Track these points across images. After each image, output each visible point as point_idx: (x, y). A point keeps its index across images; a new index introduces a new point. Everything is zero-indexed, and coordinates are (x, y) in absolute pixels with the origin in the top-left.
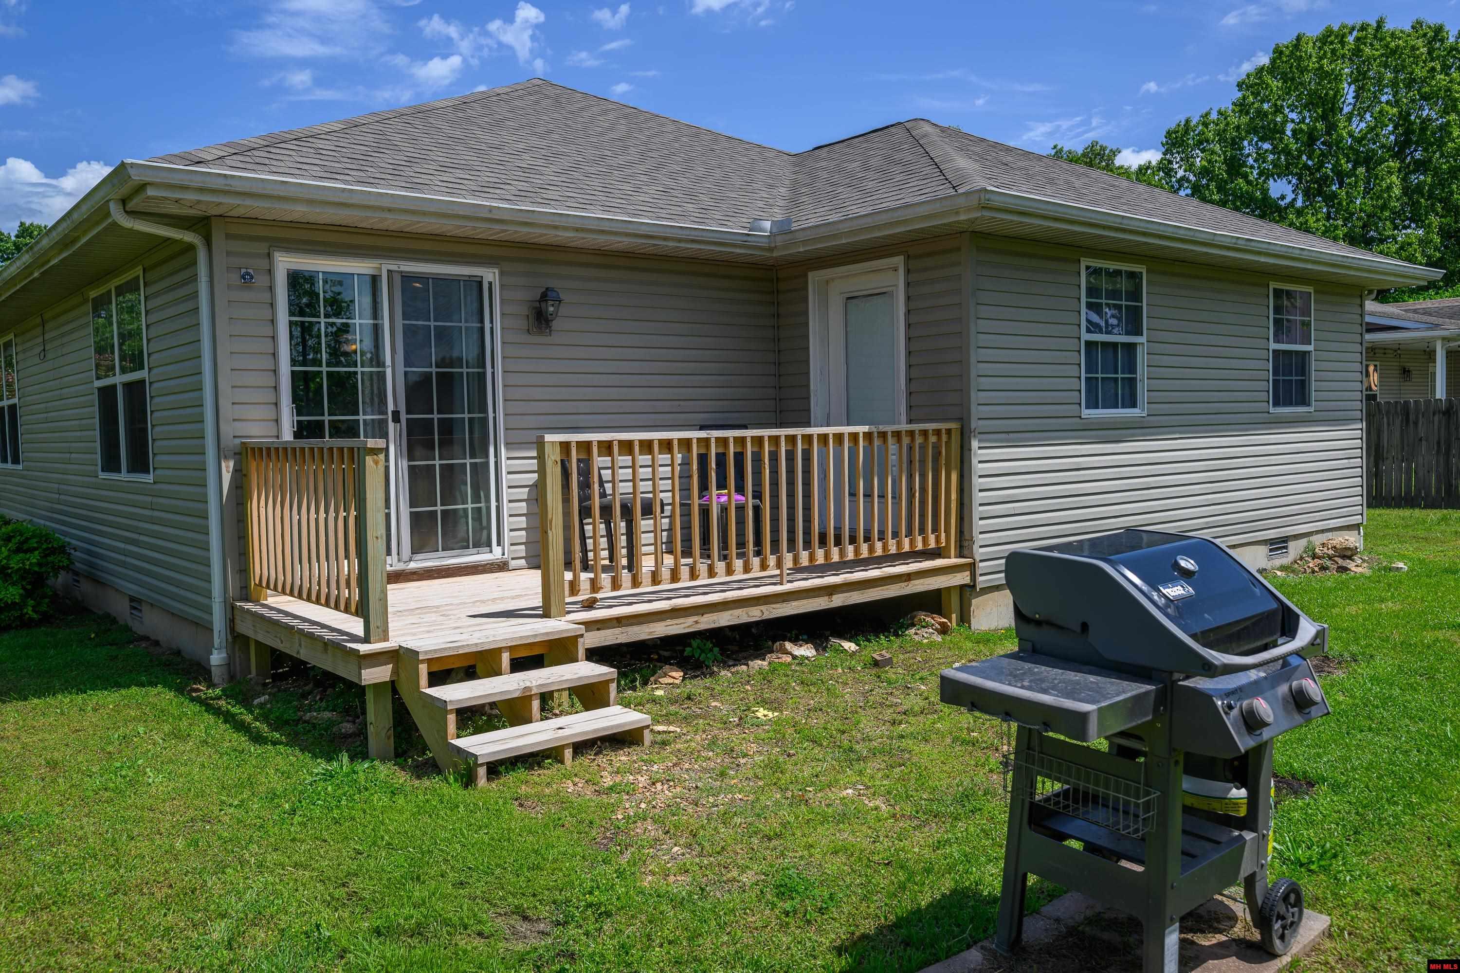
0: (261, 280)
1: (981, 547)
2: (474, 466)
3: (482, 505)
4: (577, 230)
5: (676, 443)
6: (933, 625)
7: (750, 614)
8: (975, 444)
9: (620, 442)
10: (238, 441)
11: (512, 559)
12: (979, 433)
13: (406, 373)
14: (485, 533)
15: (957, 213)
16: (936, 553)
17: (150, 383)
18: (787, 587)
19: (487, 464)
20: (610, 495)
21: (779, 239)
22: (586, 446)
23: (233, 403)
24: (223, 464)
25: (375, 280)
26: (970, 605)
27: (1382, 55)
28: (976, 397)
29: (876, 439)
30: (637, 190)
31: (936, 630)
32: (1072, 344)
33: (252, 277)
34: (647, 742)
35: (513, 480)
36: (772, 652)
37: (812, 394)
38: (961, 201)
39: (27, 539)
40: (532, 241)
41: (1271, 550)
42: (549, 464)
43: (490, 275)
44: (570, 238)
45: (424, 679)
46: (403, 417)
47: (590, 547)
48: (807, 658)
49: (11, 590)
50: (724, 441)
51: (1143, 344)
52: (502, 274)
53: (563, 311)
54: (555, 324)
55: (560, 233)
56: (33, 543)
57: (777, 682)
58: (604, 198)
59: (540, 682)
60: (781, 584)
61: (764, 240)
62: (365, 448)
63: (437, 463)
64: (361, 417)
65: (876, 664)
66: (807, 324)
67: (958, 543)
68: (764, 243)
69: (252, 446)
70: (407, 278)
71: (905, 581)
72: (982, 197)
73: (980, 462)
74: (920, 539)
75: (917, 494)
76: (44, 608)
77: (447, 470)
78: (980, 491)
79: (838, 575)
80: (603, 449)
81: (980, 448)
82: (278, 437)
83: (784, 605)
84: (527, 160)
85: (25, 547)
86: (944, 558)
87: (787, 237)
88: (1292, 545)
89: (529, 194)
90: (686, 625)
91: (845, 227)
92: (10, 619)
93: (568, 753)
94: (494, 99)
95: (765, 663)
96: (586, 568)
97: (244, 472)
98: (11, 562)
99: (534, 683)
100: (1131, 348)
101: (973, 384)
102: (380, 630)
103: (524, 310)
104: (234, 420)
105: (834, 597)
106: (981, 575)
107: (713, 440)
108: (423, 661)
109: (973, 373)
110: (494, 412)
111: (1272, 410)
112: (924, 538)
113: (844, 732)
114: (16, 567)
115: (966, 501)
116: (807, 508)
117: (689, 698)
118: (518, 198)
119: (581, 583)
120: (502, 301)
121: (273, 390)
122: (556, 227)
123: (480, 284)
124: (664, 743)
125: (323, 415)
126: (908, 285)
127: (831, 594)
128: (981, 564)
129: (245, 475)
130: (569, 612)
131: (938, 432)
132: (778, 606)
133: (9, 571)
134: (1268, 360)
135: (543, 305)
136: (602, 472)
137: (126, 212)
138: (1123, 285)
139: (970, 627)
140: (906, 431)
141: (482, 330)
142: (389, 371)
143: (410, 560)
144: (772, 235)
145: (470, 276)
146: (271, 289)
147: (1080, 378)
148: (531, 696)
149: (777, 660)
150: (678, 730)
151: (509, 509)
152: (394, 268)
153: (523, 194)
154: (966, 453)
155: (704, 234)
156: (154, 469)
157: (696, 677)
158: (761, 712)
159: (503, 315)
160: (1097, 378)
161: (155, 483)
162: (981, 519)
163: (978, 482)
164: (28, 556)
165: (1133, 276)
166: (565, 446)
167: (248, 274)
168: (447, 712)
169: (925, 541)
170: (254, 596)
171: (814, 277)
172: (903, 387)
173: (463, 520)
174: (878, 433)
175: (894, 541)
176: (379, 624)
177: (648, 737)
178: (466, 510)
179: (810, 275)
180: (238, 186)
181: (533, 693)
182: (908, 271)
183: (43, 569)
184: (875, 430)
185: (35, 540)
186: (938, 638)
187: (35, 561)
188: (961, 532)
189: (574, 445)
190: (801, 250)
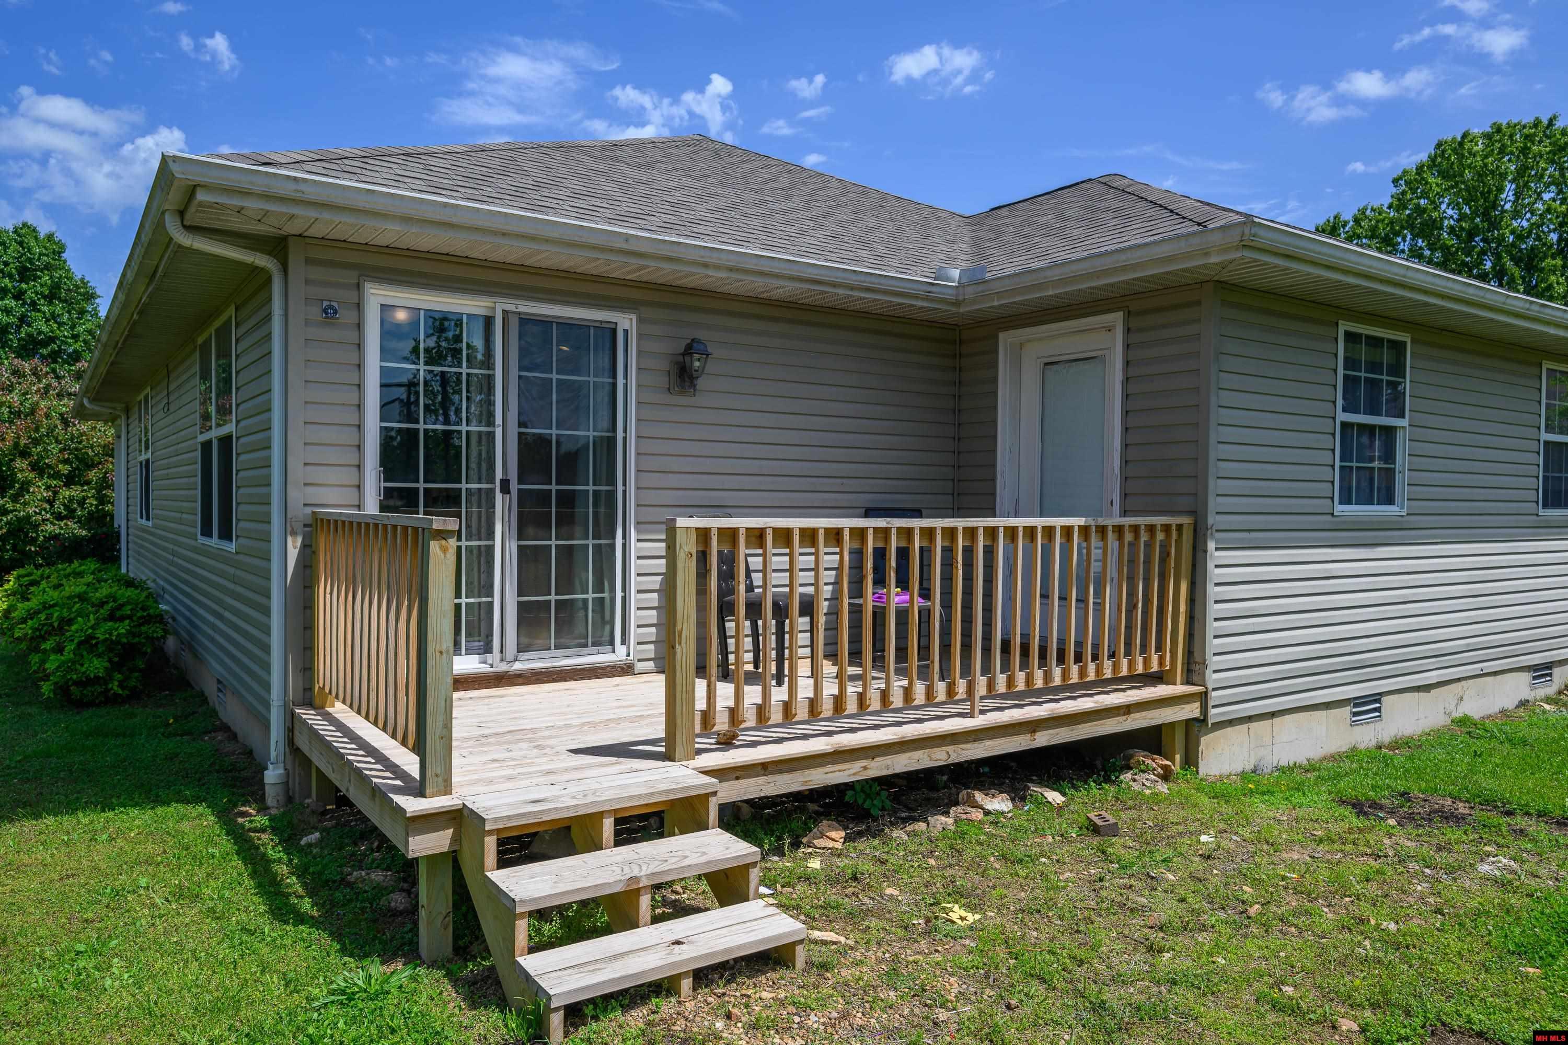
0: (346, 316)
1: (1215, 672)
2: (597, 548)
3: (606, 595)
4: (731, 269)
5: (846, 533)
6: (1154, 769)
7: (934, 757)
8: (1211, 545)
9: (775, 530)
10: (309, 510)
11: (639, 660)
12: (1217, 531)
13: (520, 434)
14: (608, 628)
15: (1207, 254)
16: (1157, 678)
17: (238, 438)
18: (979, 721)
19: (613, 547)
20: (758, 587)
21: (970, 290)
22: (730, 535)
23: (305, 464)
24: (290, 540)
25: (488, 321)
26: (1198, 745)
27: (1550, 152)
28: (1216, 486)
29: (1093, 534)
30: (803, 233)
31: (1158, 775)
32: (1327, 425)
33: (336, 312)
34: (800, 963)
35: (642, 566)
36: (957, 804)
37: (999, 476)
38: (1217, 238)
39: (121, 606)
40: (678, 283)
41: (1535, 678)
42: (681, 556)
43: (626, 322)
44: (721, 279)
45: (491, 857)
46: (514, 487)
47: (731, 648)
48: (1002, 813)
49: (96, 662)
50: (907, 533)
51: (1404, 428)
52: (640, 321)
53: (710, 367)
54: (701, 383)
55: (711, 272)
56: (127, 610)
57: (968, 854)
58: (765, 238)
59: (653, 868)
60: (971, 715)
61: (950, 291)
62: (430, 530)
63: (553, 543)
64: (464, 486)
65: (1095, 830)
66: (995, 394)
67: (1186, 666)
68: (949, 295)
69: (322, 517)
70: (526, 321)
71: (1124, 714)
72: (1247, 231)
73: (1217, 566)
74: (1140, 660)
75: (1140, 605)
76: (133, 683)
77: (567, 553)
78: (1216, 602)
79: (1040, 704)
80: (753, 539)
81: (1217, 549)
82: (359, 507)
83: (976, 745)
84: (677, 196)
85: (118, 614)
86: (1167, 684)
87: (981, 288)
88: (1556, 671)
89: (675, 227)
90: (852, 771)
91: (1056, 274)
92: (93, 695)
93: (686, 984)
94: (649, 145)
95: (950, 821)
96: (725, 675)
97: (313, 549)
98: (98, 631)
99: (645, 871)
100: (1389, 432)
101: (1212, 471)
102: (440, 779)
103: (665, 365)
104: (305, 484)
105: (1038, 735)
106: (1214, 707)
107: (894, 531)
108: (490, 833)
109: (1212, 456)
110: (624, 484)
111: (1541, 512)
112: (1145, 659)
113: (1081, 963)
114: (102, 637)
115: (1198, 615)
116: (988, 609)
117: (855, 878)
118: (663, 230)
119: (717, 715)
120: (639, 353)
121: (355, 449)
122: (706, 265)
123: (614, 332)
124: (825, 966)
125: (418, 482)
126: (1127, 347)
127: (1034, 731)
128: (1214, 694)
129: (314, 552)
130: (700, 752)
131: (1167, 528)
132: (968, 746)
133: (94, 642)
134: (1538, 453)
135: (687, 359)
136: (749, 559)
137: (184, 227)
138: (1386, 357)
139: (1197, 772)
140: (1130, 526)
141: (614, 386)
142: (499, 432)
143: (516, 660)
144: (961, 285)
145: (601, 322)
146: (359, 326)
147: (1333, 466)
148: (638, 890)
149: (964, 816)
150: (842, 939)
151: (637, 600)
152: (511, 308)
153: (668, 226)
154: (1200, 555)
155: (883, 281)
156: (237, 537)
157: (860, 834)
158: (957, 912)
159: (639, 369)
160: (1351, 468)
161: (237, 553)
162: (1215, 637)
163: (1213, 592)
164: (117, 625)
165: (1398, 347)
166: (703, 535)
167: (331, 307)
168: (514, 917)
169: (1146, 662)
170: (317, 702)
171: (1006, 339)
172: (1117, 470)
173: (581, 614)
174: (1097, 527)
175: (1110, 663)
176: (439, 772)
177: (801, 954)
178: (585, 601)
179: (1002, 336)
180: (311, 194)
181: (641, 885)
182: (1128, 331)
183: (136, 640)
184: (1093, 523)
185: (129, 607)
186: (1163, 788)
187: (123, 631)
188: (1189, 653)
189: (714, 533)
190: (996, 303)
